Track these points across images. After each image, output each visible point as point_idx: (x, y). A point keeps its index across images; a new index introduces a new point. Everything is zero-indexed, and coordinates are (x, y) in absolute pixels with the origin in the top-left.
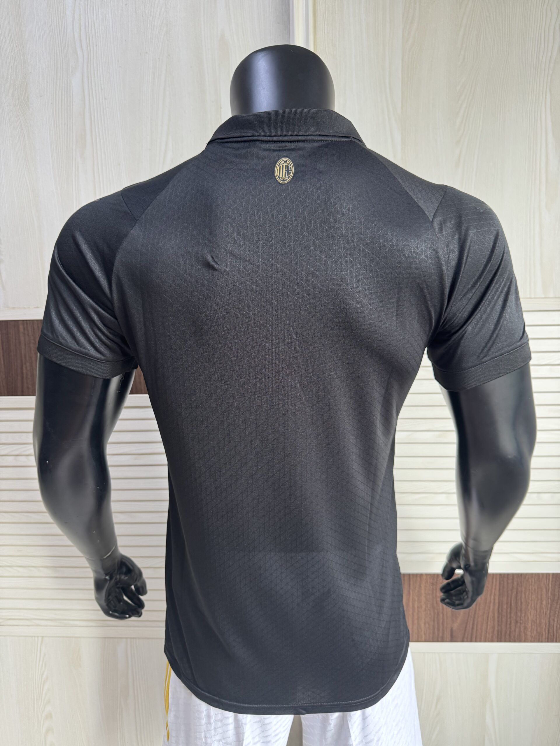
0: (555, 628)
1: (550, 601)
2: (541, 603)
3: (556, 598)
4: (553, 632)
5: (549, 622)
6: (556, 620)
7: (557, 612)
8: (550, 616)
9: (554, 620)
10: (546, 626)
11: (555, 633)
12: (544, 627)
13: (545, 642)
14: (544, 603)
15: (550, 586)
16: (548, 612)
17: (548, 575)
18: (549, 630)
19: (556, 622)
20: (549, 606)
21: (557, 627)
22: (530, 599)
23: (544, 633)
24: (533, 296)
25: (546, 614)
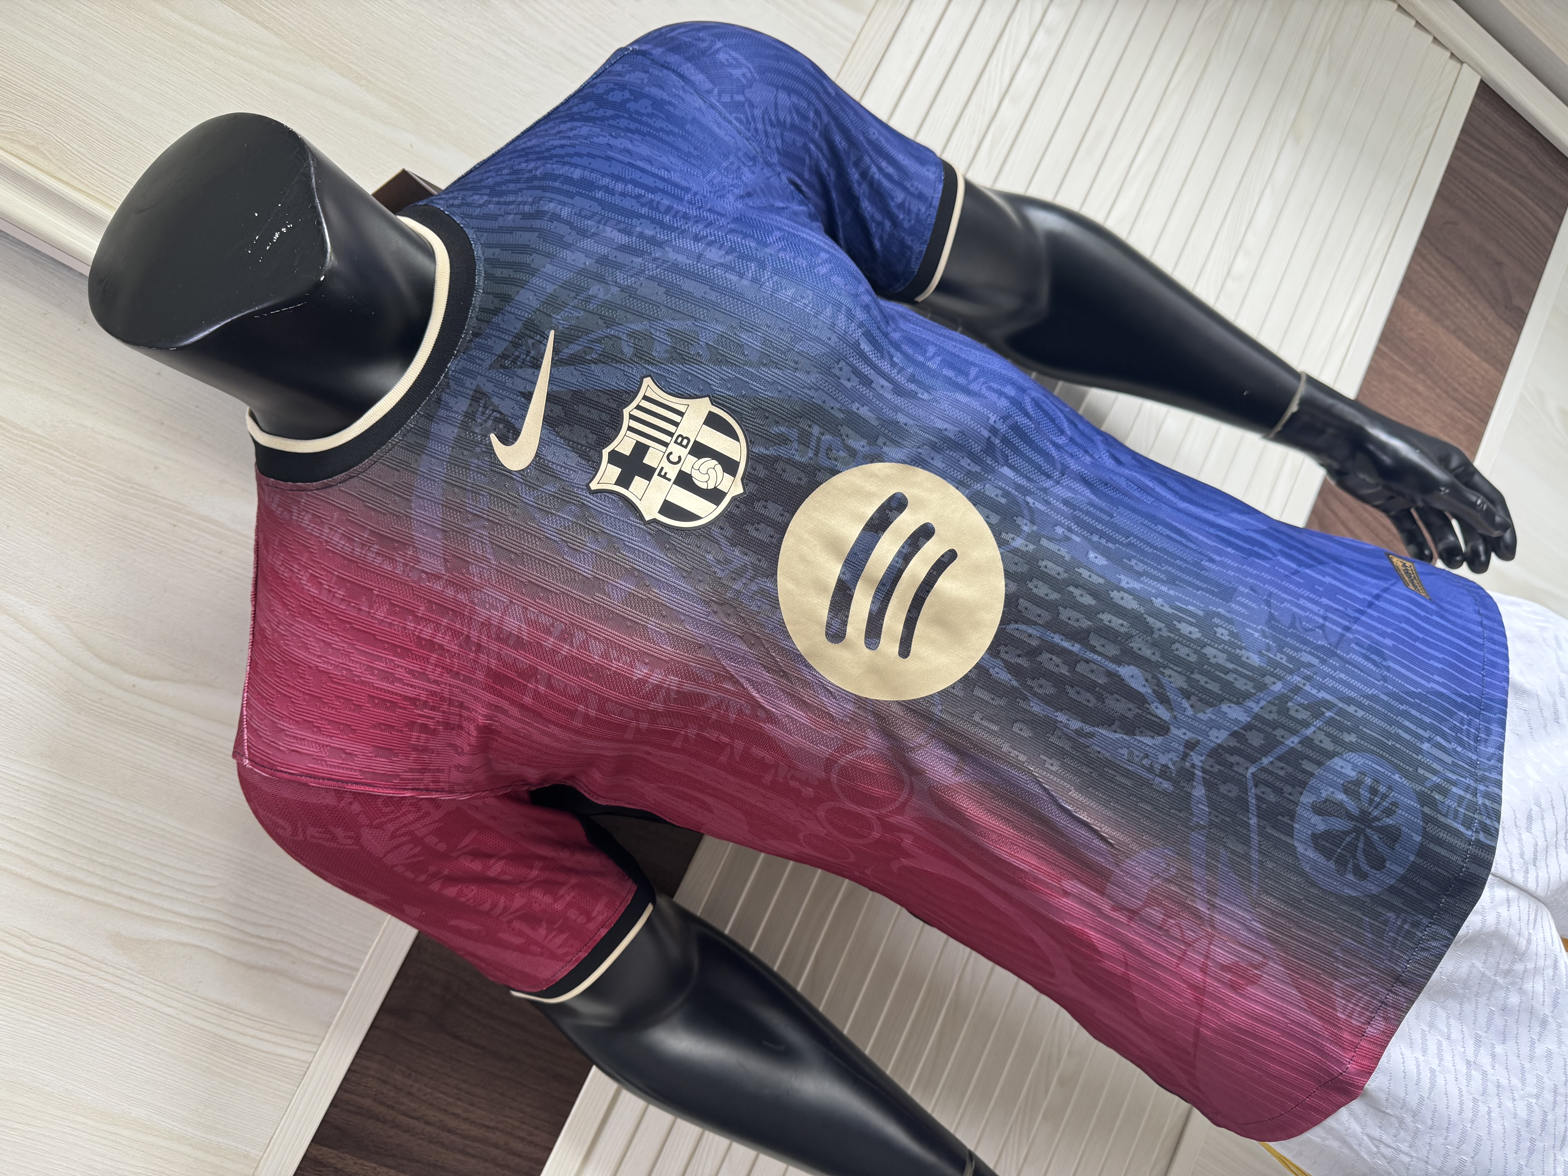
0: (1468, 396)
1: (1421, 376)
2: (1419, 394)
3: (1421, 361)
4: (1474, 403)
5: (1455, 399)
6: (1456, 386)
7: (1445, 375)
8: (1446, 392)
9: (1455, 390)
10: (1459, 411)
11: (1476, 400)
12: (1459, 414)
13: (1485, 428)
14: (1420, 388)
15: (1396, 358)
16: (1438, 390)
17: (1378, 351)
18: (1467, 409)
19: (1461, 389)
20: (1429, 382)
21: (1468, 391)
22: (1403, 409)
23: (1469, 421)
24: (854, 38)
25: (1439, 397)
